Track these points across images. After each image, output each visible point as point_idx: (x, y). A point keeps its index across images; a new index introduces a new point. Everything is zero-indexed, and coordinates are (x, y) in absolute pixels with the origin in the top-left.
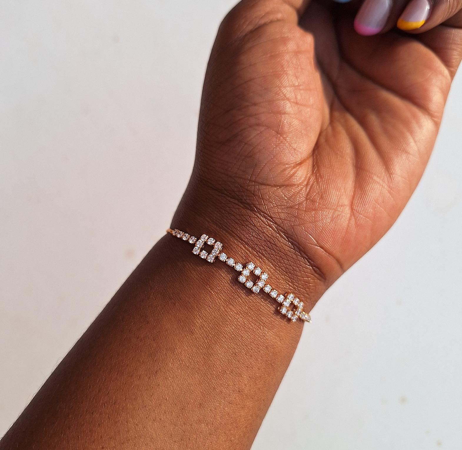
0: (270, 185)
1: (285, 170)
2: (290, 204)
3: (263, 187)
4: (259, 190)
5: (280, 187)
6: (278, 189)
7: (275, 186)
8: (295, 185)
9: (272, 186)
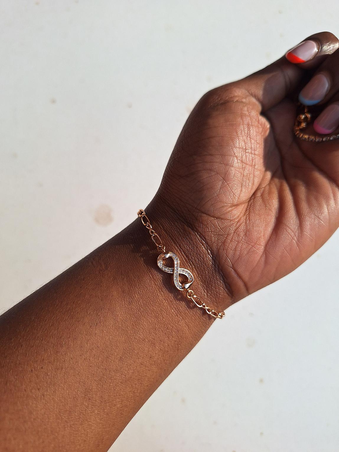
0: (209, 215)
1: (223, 207)
2: (222, 232)
3: (205, 215)
4: (201, 216)
5: (217, 218)
6: (215, 219)
7: (214, 217)
8: (228, 220)
9: (211, 216)
